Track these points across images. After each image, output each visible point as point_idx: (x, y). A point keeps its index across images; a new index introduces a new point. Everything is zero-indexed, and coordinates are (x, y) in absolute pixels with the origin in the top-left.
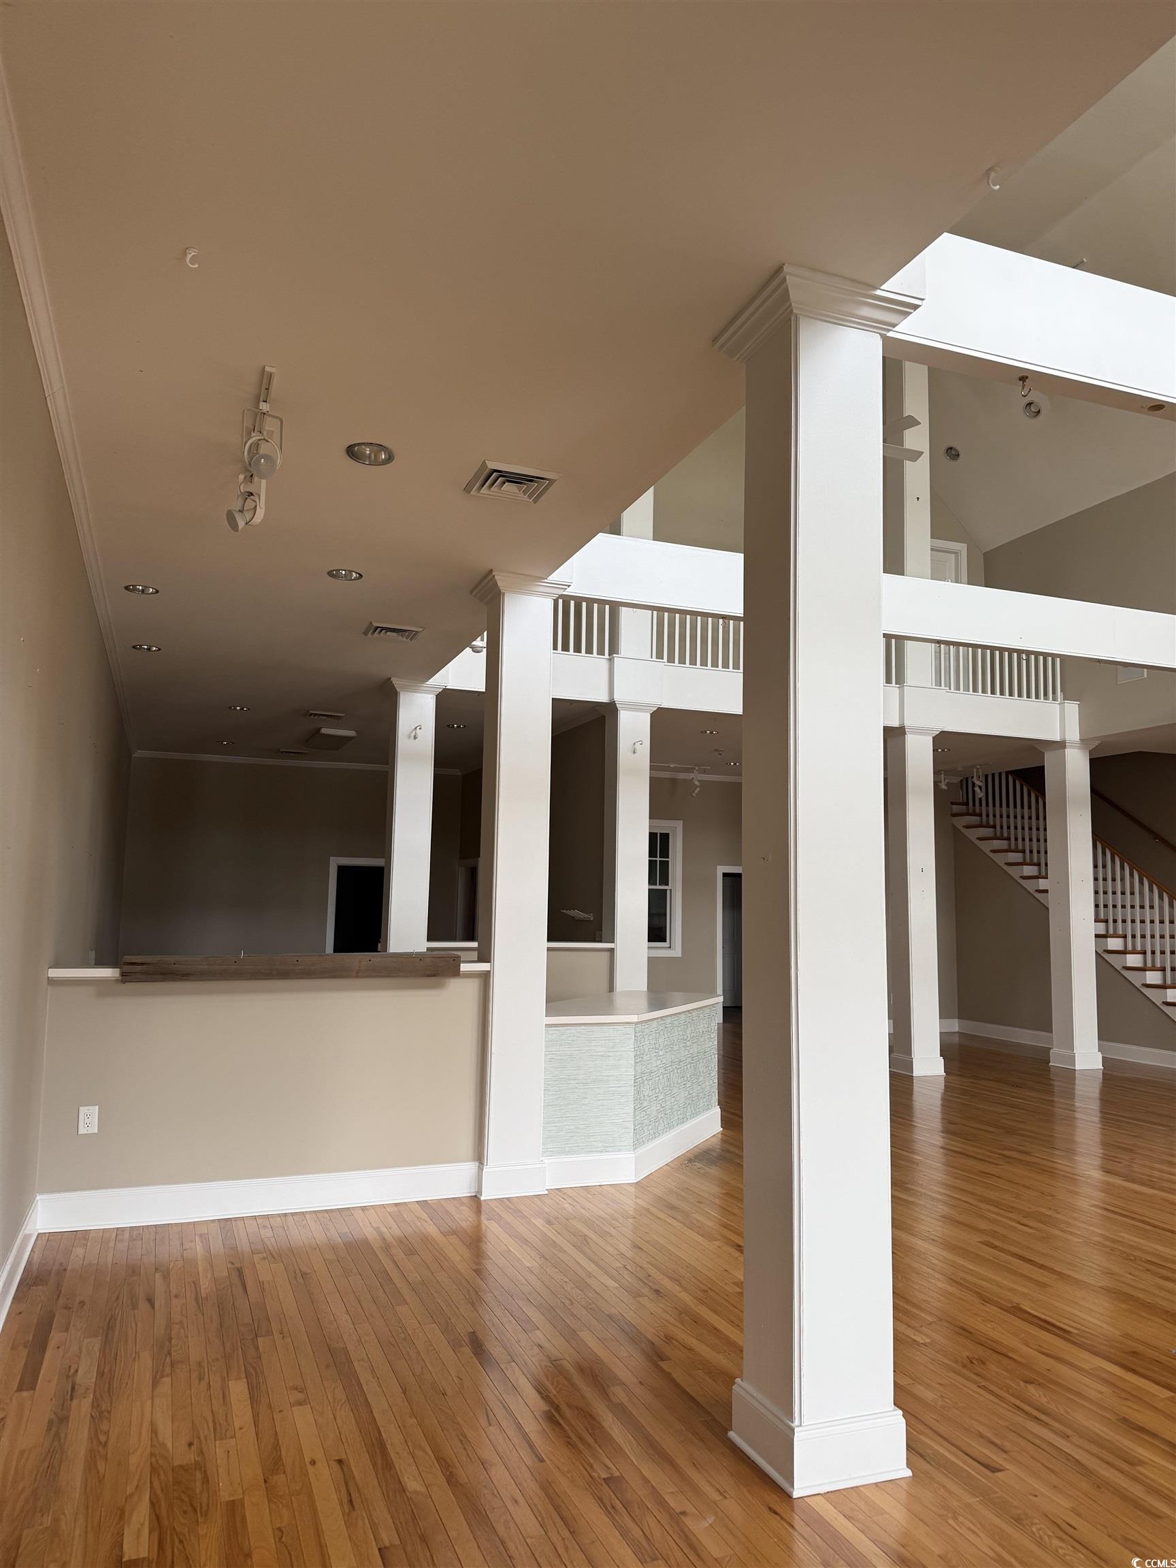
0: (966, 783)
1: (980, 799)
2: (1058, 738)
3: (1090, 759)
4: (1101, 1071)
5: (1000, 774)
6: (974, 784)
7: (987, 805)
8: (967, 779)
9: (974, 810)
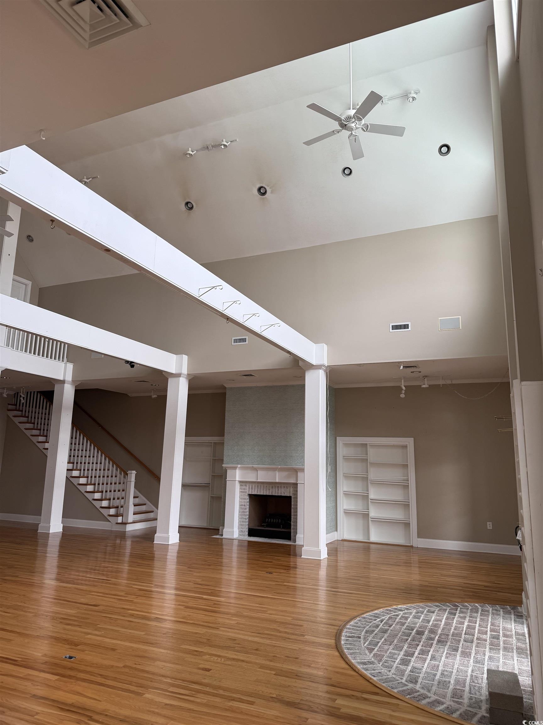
0: (17, 395)
1: (23, 403)
2: (62, 379)
3: (75, 390)
4: (62, 532)
5: (34, 392)
6: (21, 396)
7: (26, 406)
8: (18, 393)
9: (19, 408)
